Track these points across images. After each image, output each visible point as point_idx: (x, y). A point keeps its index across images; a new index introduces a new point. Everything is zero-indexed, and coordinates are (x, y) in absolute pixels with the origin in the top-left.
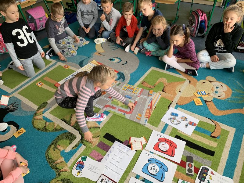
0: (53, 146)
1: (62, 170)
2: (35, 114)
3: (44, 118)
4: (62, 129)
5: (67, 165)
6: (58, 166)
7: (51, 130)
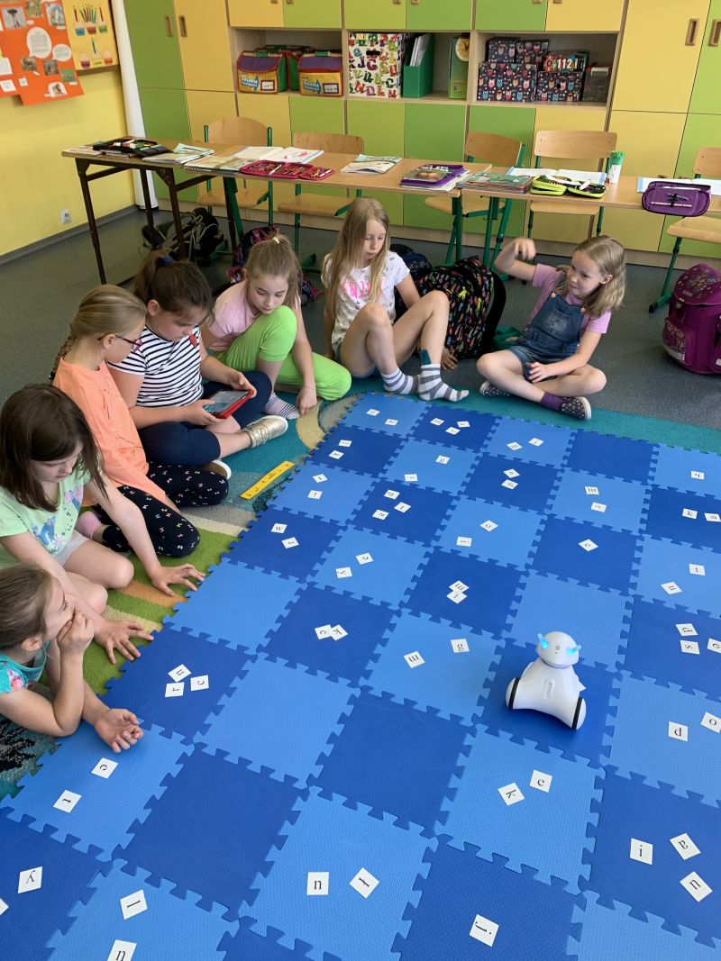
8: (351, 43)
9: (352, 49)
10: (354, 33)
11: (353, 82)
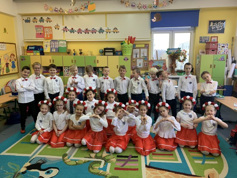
0: (91, 168)
1: (106, 175)
2: (64, 160)
3: (72, 160)
4: (89, 161)
5: (107, 172)
6: (102, 174)
7: (82, 163)
8: (65, 68)
9: (65, 69)
10: (65, 67)
11: (65, 74)
